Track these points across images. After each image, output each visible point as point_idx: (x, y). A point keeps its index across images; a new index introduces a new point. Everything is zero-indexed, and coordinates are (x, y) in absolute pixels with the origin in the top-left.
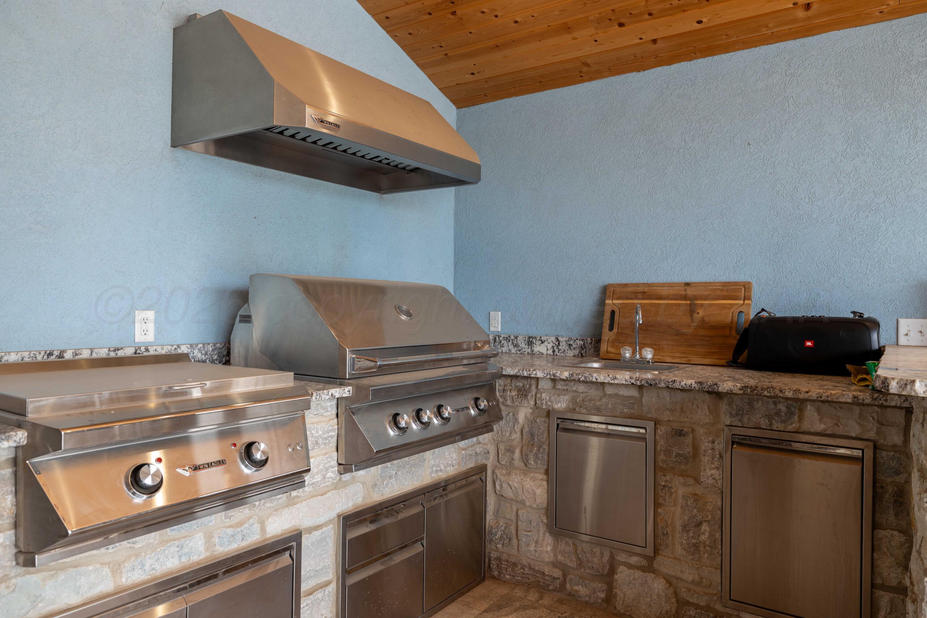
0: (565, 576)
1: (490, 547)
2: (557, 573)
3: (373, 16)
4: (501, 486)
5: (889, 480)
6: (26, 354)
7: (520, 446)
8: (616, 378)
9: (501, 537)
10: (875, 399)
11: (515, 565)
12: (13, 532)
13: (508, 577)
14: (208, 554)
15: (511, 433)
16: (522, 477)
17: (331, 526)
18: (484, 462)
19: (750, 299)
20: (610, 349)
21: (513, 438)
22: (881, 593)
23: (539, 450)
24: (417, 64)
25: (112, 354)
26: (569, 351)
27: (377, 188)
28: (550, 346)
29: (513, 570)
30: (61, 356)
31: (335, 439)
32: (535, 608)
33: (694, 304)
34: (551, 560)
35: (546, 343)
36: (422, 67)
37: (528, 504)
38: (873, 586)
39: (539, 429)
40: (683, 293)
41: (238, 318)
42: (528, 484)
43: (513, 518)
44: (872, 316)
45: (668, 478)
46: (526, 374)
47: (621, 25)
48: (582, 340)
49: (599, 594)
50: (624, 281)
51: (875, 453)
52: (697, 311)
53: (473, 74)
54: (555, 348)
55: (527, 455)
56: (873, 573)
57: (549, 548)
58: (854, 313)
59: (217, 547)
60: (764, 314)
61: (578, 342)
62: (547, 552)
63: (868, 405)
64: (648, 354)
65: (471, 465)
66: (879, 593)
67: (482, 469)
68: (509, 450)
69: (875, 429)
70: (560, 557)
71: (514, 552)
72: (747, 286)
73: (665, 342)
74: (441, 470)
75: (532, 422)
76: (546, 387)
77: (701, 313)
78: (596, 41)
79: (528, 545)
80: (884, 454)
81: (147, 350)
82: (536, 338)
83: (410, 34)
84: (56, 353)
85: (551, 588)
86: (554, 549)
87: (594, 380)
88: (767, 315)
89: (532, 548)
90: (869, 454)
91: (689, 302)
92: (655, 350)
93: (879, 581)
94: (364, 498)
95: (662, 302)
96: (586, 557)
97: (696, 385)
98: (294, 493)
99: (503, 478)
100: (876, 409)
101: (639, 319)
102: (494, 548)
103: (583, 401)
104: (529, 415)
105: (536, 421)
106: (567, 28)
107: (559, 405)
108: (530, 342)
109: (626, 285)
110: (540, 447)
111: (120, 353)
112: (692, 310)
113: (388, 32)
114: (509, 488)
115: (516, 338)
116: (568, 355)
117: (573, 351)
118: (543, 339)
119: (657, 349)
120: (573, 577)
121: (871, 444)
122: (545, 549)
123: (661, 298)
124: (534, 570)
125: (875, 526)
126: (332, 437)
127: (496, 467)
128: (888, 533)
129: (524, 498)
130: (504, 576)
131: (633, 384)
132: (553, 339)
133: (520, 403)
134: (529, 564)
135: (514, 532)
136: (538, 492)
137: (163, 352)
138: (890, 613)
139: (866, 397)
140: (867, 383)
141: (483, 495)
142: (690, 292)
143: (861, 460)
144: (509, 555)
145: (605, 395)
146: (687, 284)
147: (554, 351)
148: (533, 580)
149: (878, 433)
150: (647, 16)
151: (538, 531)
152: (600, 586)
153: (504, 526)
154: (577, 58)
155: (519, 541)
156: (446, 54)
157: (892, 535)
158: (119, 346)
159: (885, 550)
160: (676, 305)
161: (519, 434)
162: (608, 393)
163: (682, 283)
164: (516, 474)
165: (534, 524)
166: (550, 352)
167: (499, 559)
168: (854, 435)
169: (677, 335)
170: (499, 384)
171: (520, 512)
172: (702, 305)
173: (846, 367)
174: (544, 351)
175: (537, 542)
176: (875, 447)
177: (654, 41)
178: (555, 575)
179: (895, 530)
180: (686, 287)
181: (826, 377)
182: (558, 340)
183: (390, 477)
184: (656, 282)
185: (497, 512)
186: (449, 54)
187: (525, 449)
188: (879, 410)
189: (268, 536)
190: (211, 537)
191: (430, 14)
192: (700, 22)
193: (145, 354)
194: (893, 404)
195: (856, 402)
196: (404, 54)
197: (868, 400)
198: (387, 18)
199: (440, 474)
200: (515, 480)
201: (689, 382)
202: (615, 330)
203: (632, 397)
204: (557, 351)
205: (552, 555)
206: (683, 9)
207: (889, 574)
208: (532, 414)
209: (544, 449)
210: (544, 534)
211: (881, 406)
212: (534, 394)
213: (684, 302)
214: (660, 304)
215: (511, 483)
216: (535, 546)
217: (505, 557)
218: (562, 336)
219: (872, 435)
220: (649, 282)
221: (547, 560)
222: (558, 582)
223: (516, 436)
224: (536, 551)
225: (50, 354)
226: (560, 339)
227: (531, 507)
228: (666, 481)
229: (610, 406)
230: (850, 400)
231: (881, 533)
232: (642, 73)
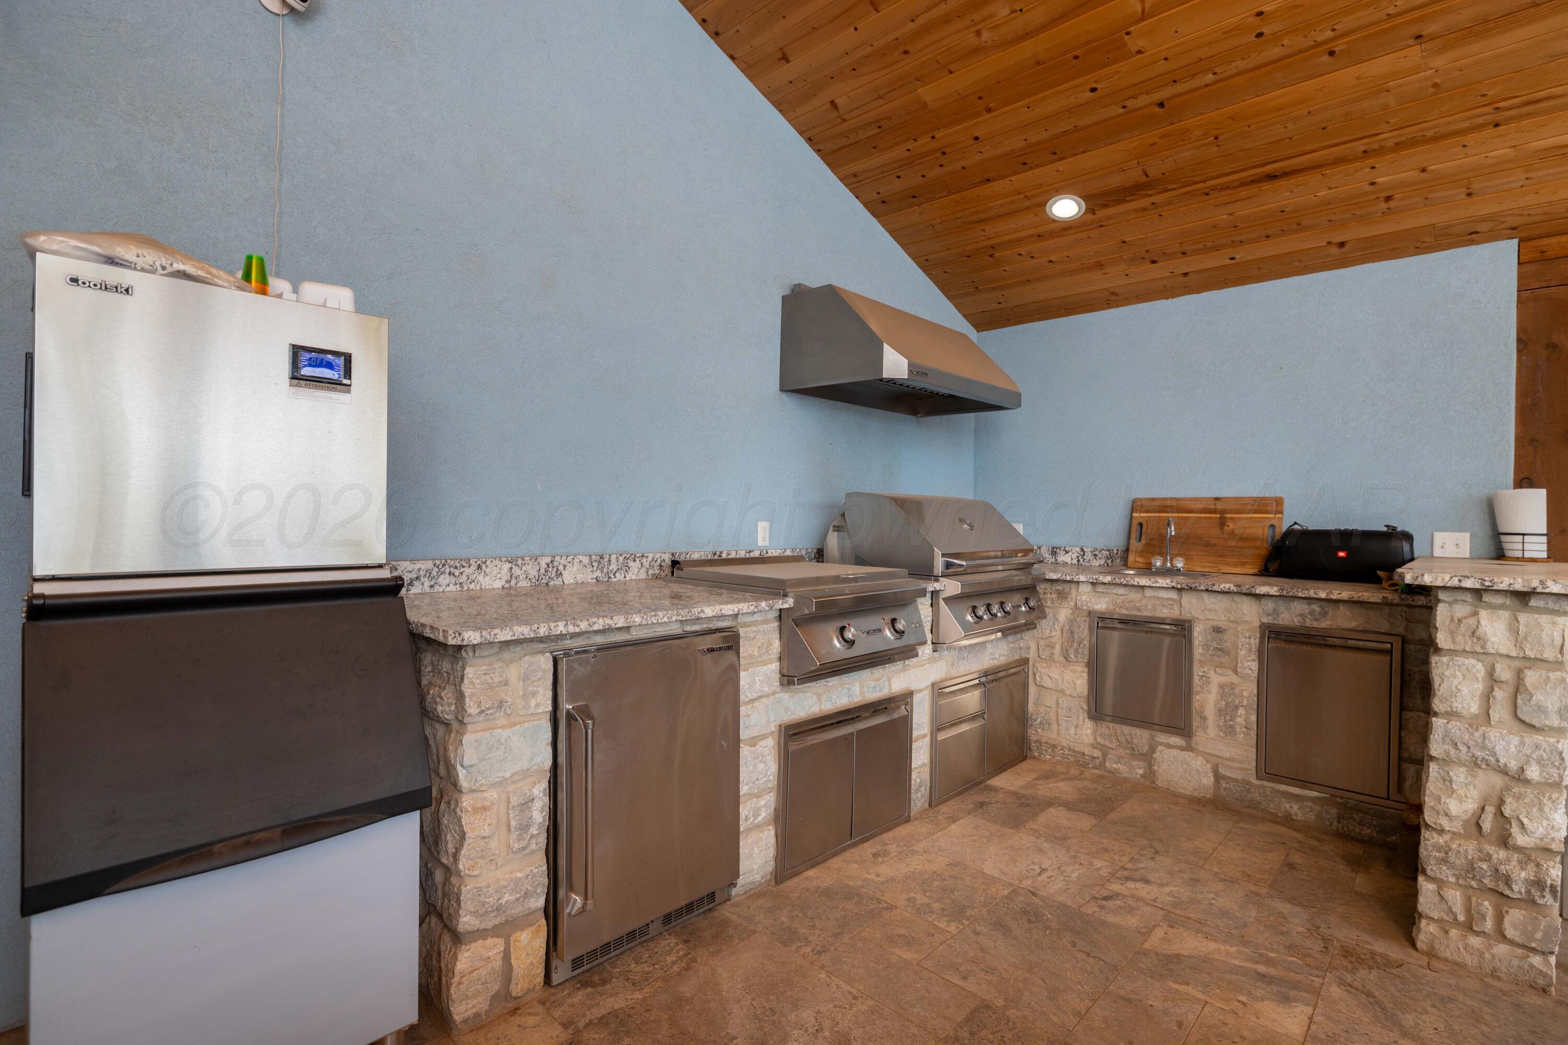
0: (1105, 755)
1: (1031, 732)
2: (1097, 753)
3: (914, 259)
4: (1041, 677)
5: (1416, 669)
6: (702, 553)
7: (1060, 643)
8: (1157, 582)
9: (1041, 722)
10: (1403, 600)
11: (1054, 747)
12: (778, 663)
13: (1048, 757)
14: (861, 698)
15: (1051, 631)
16: (1063, 669)
17: (927, 692)
18: (1026, 656)
19: (1281, 512)
20: (1138, 559)
21: (1053, 634)
22: (1408, 765)
23: (1079, 646)
24: (946, 296)
25: (748, 555)
26: (1095, 561)
27: (915, 412)
28: (1074, 556)
29: (1053, 751)
30: (720, 556)
31: (931, 623)
32: (1079, 780)
33: (1224, 518)
34: (1090, 742)
35: (1070, 553)
36: (950, 298)
37: (1068, 693)
38: (1400, 759)
39: (1079, 627)
40: (1213, 507)
41: (831, 529)
42: (1069, 676)
43: (1054, 705)
44: (1406, 529)
45: (1205, 669)
46: (1068, 578)
47: (1153, 262)
48: (1108, 550)
49: (1137, 770)
50: (1152, 496)
51: (1403, 647)
52: (1228, 524)
53: (1000, 303)
54: (1080, 558)
55: (1067, 650)
56: (1400, 748)
57: (1089, 732)
58: (1386, 526)
59: (867, 694)
60: (1296, 527)
61: (1104, 552)
62: (1087, 735)
63: (1397, 605)
64: (1180, 564)
65: (1017, 657)
66: (1405, 765)
67: (1024, 662)
68: (1049, 646)
69: (1403, 625)
70: (1099, 740)
71: (1054, 736)
72: (1279, 501)
73: (1194, 553)
74: (996, 658)
75: (1072, 621)
76: (1086, 590)
77: (1231, 526)
78: (1127, 275)
79: (1068, 729)
80: (1412, 647)
81: (767, 553)
82: (1060, 548)
83: (945, 272)
84: (718, 553)
85: (1090, 766)
86: (1094, 732)
87: (1136, 583)
88: (1300, 528)
89: (1072, 731)
90: (1397, 646)
91: (1219, 516)
92: (1186, 559)
93: (1405, 755)
94: (946, 673)
95: (1192, 515)
96: (1126, 739)
97: (1234, 588)
98: (907, 662)
99: (1043, 671)
100: (1405, 608)
101: (1172, 531)
102: (1033, 732)
103: (1123, 602)
104: (1069, 616)
105: (1076, 620)
106: (1100, 266)
107: (1100, 606)
108: (1054, 553)
109: (1153, 499)
110: (1080, 643)
111: (752, 555)
112: (1222, 523)
113: (923, 271)
114: (1049, 679)
115: (1040, 548)
116: (1093, 564)
117: (1099, 561)
118: (1067, 549)
119: (1188, 558)
120: (1112, 756)
121: (1400, 639)
122: (1085, 732)
123: (1191, 512)
124: (1074, 751)
125: (1402, 708)
126: (928, 621)
127: (1036, 661)
128: (1415, 714)
129: (1064, 687)
130: (1045, 756)
131: (1173, 587)
132: (1078, 549)
133: (1060, 604)
134: (1069, 746)
135: (1054, 718)
136: (1079, 682)
137: (776, 555)
138: (1416, 782)
139: (1393, 597)
140: (1397, 588)
141: (1025, 685)
142: (1220, 506)
143: (1390, 652)
144: (1049, 738)
145: (1145, 597)
146: (1217, 499)
147: (1078, 561)
148: (1072, 759)
149: (1406, 629)
150: (1180, 255)
151: (1078, 717)
152: (1139, 763)
153: (1044, 713)
154: (1107, 289)
155: (1058, 725)
156: (977, 288)
157: (1418, 716)
158: (751, 549)
159: (1412, 729)
160: (1205, 518)
161: (1059, 632)
162: (1147, 595)
163: (1211, 498)
164: (1056, 667)
165: (1073, 711)
166: (1075, 561)
167: (1037, 741)
168: (1384, 631)
169: (1207, 546)
170: (1041, 588)
171: (1060, 701)
172: (1232, 519)
173: (1376, 573)
174: (1069, 561)
175: (1077, 727)
176: (1404, 641)
177: (1186, 274)
178: (1095, 755)
179: (1422, 712)
180: (1216, 502)
181: (1358, 584)
182: (1083, 550)
183: (964, 659)
184: (1184, 496)
185: (1037, 703)
186: (980, 288)
187: (1065, 644)
188: (1408, 610)
189: (893, 691)
190: (863, 686)
191: (969, 257)
192: (1233, 259)
193: (766, 555)
194: (1420, 603)
195: (1385, 603)
196: (936, 288)
197: (1397, 600)
198: (927, 260)
199: (995, 661)
200: (1055, 672)
201: (1227, 586)
202: (1143, 541)
203: (1171, 599)
204: (1081, 560)
205: (1091, 737)
206: (1217, 249)
207: (1415, 749)
208: (1071, 614)
209: (1084, 645)
210: (1084, 720)
211: (1409, 606)
212: (1074, 597)
213: (1214, 515)
214: (1189, 517)
215: (1051, 674)
216: (1075, 730)
217: (1044, 740)
218: (1087, 547)
219: (1401, 630)
220: (1177, 497)
221: (1086, 742)
222: (1098, 761)
223: (1057, 634)
224: (1076, 734)
225: (715, 554)
226: (1085, 549)
227: (1071, 696)
228: (1204, 672)
229: (1150, 607)
230: (1379, 601)
231: (1407, 715)
232: (1170, 300)
